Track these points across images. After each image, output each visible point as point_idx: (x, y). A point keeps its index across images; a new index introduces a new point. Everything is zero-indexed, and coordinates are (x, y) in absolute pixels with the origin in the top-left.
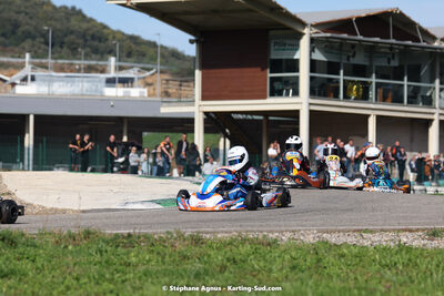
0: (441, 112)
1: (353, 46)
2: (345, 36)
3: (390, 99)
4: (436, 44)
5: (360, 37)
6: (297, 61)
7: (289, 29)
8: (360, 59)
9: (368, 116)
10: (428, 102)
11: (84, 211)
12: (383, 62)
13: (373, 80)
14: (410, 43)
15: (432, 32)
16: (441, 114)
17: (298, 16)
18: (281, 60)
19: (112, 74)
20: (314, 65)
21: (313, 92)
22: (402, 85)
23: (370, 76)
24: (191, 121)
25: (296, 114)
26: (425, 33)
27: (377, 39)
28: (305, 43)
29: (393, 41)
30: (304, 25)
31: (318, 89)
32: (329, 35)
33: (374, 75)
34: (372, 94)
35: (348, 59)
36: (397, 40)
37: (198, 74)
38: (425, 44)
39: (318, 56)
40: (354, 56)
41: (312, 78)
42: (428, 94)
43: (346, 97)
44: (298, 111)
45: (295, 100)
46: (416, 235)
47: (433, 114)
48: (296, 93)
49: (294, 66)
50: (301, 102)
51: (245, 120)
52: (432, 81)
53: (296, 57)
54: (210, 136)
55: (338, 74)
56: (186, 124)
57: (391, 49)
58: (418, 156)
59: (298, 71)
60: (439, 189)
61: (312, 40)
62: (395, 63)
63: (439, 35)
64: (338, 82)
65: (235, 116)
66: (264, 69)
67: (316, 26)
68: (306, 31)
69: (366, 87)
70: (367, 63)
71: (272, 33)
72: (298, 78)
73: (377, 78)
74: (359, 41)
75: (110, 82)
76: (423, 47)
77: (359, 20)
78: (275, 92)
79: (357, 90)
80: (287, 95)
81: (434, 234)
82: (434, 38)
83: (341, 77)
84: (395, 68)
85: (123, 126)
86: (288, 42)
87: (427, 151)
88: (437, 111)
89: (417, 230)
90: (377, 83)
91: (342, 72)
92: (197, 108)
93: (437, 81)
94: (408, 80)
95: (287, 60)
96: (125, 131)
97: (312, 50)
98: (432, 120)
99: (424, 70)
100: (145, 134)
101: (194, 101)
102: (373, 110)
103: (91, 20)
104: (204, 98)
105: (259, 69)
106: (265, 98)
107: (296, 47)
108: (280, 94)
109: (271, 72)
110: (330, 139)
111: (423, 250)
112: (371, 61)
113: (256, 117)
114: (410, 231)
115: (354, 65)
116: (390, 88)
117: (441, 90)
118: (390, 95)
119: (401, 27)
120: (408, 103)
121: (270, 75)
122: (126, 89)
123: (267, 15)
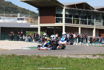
1: (75, 11)
2: (73, 8)
3: (84, 23)
4: (95, 10)
5: (77, 9)
6: (62, 14)
7: (60, 7)
8: (77, 14)
9: (79, 27)
10: (93, 24)
11: (12, 50)
12: (82, 15)
13: (80, 19)
14: (88, 10)
15: (94, 8)
16: (96, 27)
17: (62, 4)
18: (58, 14)
19: (19, 17)
20: (66, 15)
21: (66, 22)
22: (87, 20)
23: (79, 18)
24: (37, 29)
26: (92, 8)
27: (81, 9)
28: (64, 10)
29: (85, 10)
30: (64, 6)
31: (67, 21)
32: (69, 8)
33: (80, 18)
34: (80, 22)
36: (85, 9)
37: (39, 17)
39: (67, 13)
40: (75, 13)
41: (65, 18)
42: (93, 22)
43: (74, 23)
44: (62, 26)
45: (62, 23)
46: (90, 55)
48: (62, 22)
49: (61, 15)
50: (63, 24)
51: (50, 28)
52: (94, 19)
53: (62, 13)
54: (42, 32)
55: (72, 17)
56: (36, 29)
57: (84, 11)
58: (90, 37)
59: (62, 17)
60: (95, 45)
61: (66, 9)
62: (85, 15)
63: (95, 8)
64: (72, 19)
65: (47, 27)
66: (54, 16)
67: (67, 6)
68: (64, 7)
69: (78, 21)
70: (78, 15)
71: (56, 8)
72: (62, 18)
73: (81, 18)
74: (77, 10)
75: (18, 19)
76: (92, 11)
77: (77, 5)
78: (57, 22)
79: (76, 21)
80: (60, 22)
81: (94, 55)
82: (94, 9)
83: (72, 18)
85: (21, 30)
86: (60, 10)
87: (92, 36)
88: (95, 26)
89: (90, 54)
90: (81, 20)
91: (73, 17)
92: (39, 25)
93: (95, 19)
94: (88, 19)
95: (60, 14)
97: (66, 12)
98: (94, 28)
99: (92, 17)
100: (26, 32)
101: (38, 24)
102: (80, 26)
103: (14, 5)
104: (40, 23)
105: (53, 16)
106: (55, 23)
107: (62, 11)
108: (58, 22)
109: (56, 17)
110: (70, 33)
111: (92, 59)
113: (52, 28)
114: (89, 55)
115: (75, 15)
116: (84, 21)
117: (96, 21)
118: (84, 22)
119: (86, 6)
120: (88, 24)
121: (56, 18)
122: (22, 21)
123: (55, 4)
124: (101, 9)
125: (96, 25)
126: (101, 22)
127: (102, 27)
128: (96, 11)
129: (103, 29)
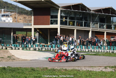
0: (92, 28)
1: (71, 12)
2: (69, 10)
4: (91, 12)
5: (73, 10)
7: (56, 8)
8: (72, 16)
9: (74, 29)
10: (89, 26)
12: (78, 16)
14: (85, 11)
16: (92, 29)
18: (53, 16)
20: (61, 17)
22: (83, 22)
23: (75, 20)
25: (57, 29)
27: (77, 11)
29: (81, 11)
30: (59, 7)
31: (62, 23)
32: (65, 9)
34: (75, 24)
35: (70, 15)
38: (88, 12)
39: (63, 15)
40: (71, 15)
41: (61, 20)
43: (69, 25)
44: (57, 28)
47: (90, 29)
48: (57, 24)
49: (56, 17)
50: (58, 26)
54: (35, 32)
55: (67, 19)
57: (80, 13)
61: (61, 11)
62: (81, 16)
64: (67, 21)
67: (62, 7)
68: (60, 8)
69: (74, 22)
71: (51, 9)
72: (57, 20)
73: (77, 20)
77: (72, 6)
79: (72, 23)
80: (55, 24)
82: (91, 10)
84: (81, 18)
86: (56, 11)
88: (91, 28)
92: (32, 27)
96: (12, 31)
97: (61, 13)
98: (90, 31)
101: (32, 25)
102: (76, 28)
104: (34, 25)
106: (49, 25)
112: (75, 16)
114: (100, 67)
115: (71, 17)
116: (80, 22)
117: (92, 23)
118: (80, 24)
119: (82, 7)
120: (84, 26)
121: (50, 19)
122: (7, 18)
123: (50, 4)
124: (97, 10)
125: (93, 27)
126: (98, 24)
127: (99, 29)
128: (93, 12)
129: (100, 31)
